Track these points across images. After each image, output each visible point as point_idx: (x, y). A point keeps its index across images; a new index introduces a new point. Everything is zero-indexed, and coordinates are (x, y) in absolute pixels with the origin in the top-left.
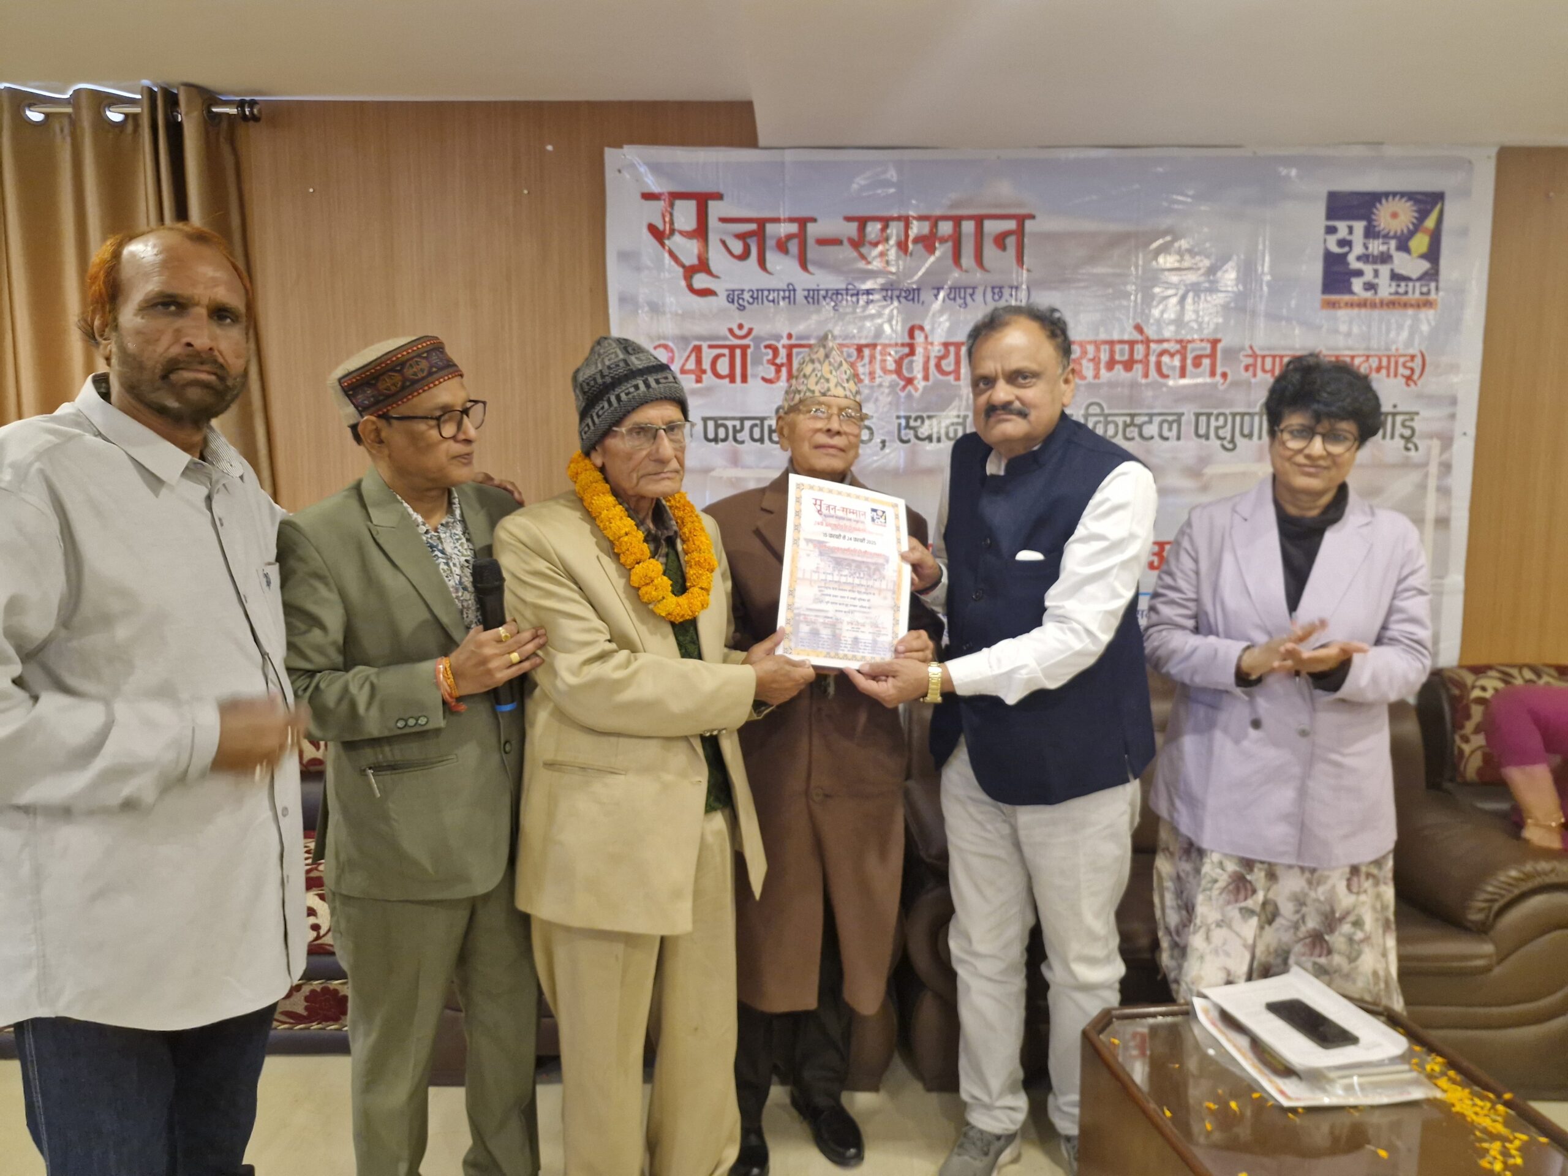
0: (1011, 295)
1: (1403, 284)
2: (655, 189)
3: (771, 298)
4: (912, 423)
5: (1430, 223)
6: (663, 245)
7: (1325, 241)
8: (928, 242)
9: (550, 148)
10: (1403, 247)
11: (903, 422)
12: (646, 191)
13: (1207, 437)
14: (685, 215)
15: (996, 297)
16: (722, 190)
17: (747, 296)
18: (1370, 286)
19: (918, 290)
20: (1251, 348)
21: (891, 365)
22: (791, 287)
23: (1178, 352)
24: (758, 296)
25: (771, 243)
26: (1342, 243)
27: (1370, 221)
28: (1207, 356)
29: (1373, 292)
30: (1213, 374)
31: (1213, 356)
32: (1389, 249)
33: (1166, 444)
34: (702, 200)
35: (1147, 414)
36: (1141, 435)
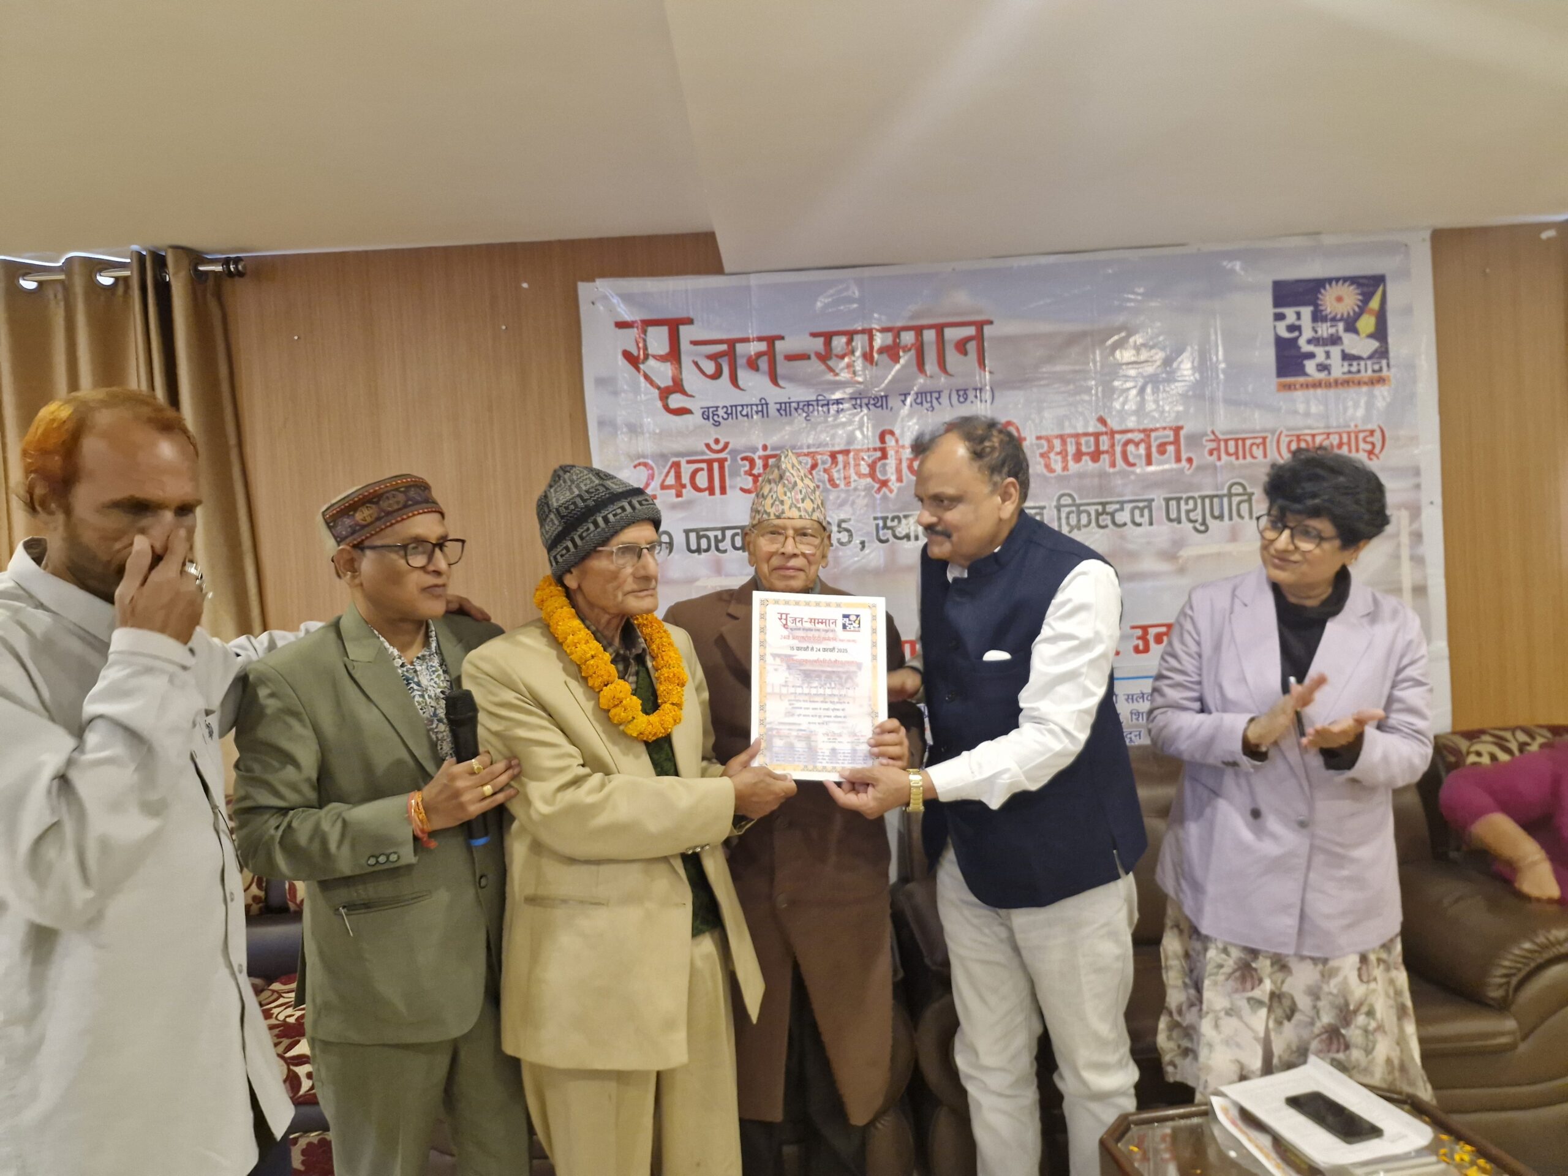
0: (976, 397)
1: (1355, 363)
2: (627, 316)
3: (744, 413)
4: (889, 523)
5: (1375, 304)
6: (638, 369)
7: (1275, 327)
8: (892, 352)
9: (525, 285)
10: (1351, 327)
11: (881, 523)
12: (620, 320)
13: (1179, 522)
14: (658, 340)
15: (962, 399)
16: (691, 315)
17: (721, 412)
18: (1323, 368)
19: (886, 397)
20: (1213, 432)
21: (864, 469)
22: (763, 402)
23: (1142, 441)
24: (731, 412)
25: (741, 361)
26: (1291, 328)
27: (1316, 306)
28: (1171, 443)
29: (1326, 372)
30: (1178, 459)
31: (1176, 442)
32: (1337, 331)
33: (1139, 529)
34: (674, 326)
35: (1117, 502)
36: (1114, 523)
